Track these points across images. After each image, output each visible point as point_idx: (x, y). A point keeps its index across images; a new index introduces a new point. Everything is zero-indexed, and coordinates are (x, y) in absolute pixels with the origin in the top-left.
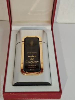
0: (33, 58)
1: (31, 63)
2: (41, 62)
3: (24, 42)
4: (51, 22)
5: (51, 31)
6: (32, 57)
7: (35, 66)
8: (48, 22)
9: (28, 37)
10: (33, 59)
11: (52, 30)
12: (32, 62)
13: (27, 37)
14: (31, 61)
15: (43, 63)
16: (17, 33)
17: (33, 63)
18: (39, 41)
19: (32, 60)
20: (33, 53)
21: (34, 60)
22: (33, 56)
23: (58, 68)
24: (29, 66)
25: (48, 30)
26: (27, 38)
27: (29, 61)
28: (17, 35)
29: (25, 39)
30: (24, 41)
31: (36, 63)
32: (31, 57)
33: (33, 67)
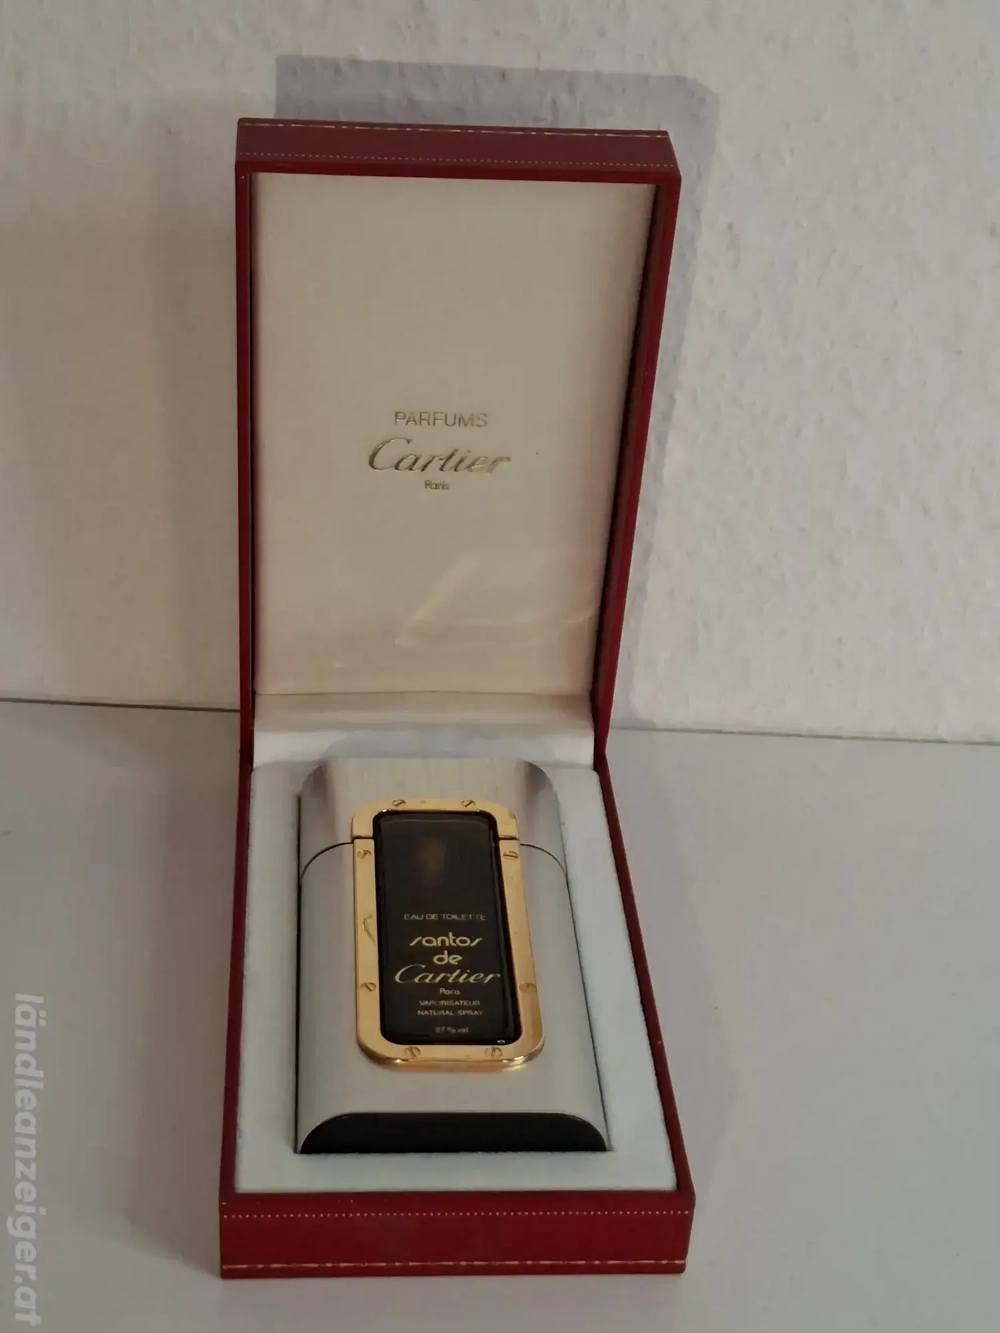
0: (452, 951)
1: (444, 983)
2: (520, 979)
3: (372, 842)
4: (586, 707)
5: (595, 777)
6: (447, 948)
7: (474, 1008)
8: (562, 701)
9: (401, 808)
10: (455, 959)
11: (600, 764)
12: (445, 979)
13: (392, 807)
14: (437, 970)
15: (531, 986)
16: (299, 789)
17: (455, 985)
18: (497, 839)
19: (449, 968)
20: (455, 917)
21: (461, 966)
22: (450, 940)
23: (659, 1037)
24: (427, 1008)
25: (570, 766)
26: (389, 813)
27: (419, 971)
28: (299, 801)
29: (378, 819)
30: (370, 833)
31: (479, 984)
32: (436, 942)
33: (461, 1013)
